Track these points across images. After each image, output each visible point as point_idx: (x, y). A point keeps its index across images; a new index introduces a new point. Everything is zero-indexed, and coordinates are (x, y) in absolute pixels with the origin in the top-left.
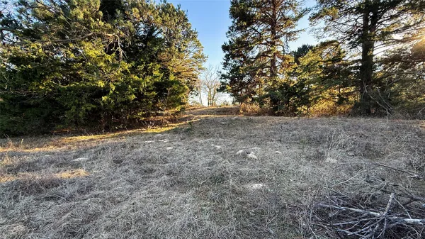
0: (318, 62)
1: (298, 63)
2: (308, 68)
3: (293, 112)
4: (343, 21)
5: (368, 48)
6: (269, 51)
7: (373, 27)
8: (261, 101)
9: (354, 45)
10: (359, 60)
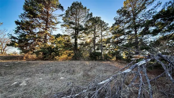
0: (63, 41)
1: (56, 39)
2: (60, 42)
3: (53, 59)
4: (70, 30)
5: (76, 40)
6: (44, 32)
7: (77, 34)
8: (37, 53)
9: (73, 38)
10: (74, 43)
